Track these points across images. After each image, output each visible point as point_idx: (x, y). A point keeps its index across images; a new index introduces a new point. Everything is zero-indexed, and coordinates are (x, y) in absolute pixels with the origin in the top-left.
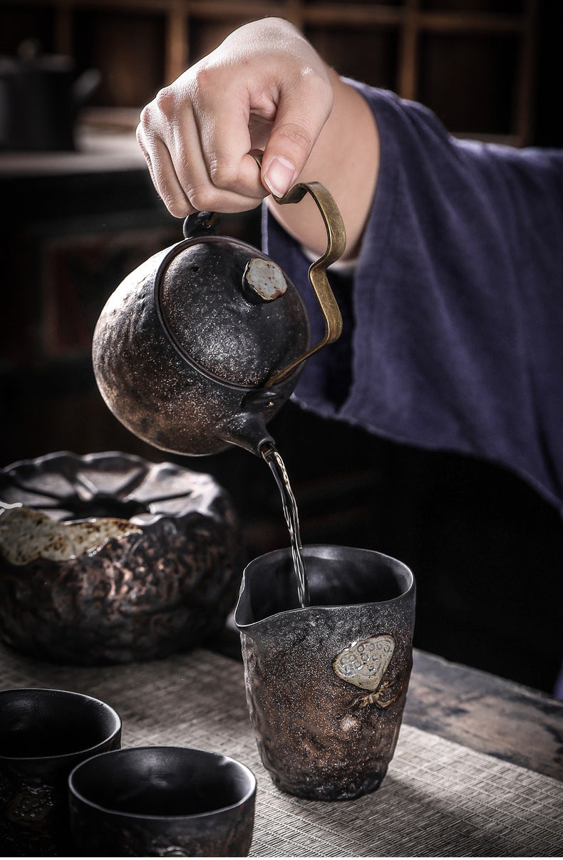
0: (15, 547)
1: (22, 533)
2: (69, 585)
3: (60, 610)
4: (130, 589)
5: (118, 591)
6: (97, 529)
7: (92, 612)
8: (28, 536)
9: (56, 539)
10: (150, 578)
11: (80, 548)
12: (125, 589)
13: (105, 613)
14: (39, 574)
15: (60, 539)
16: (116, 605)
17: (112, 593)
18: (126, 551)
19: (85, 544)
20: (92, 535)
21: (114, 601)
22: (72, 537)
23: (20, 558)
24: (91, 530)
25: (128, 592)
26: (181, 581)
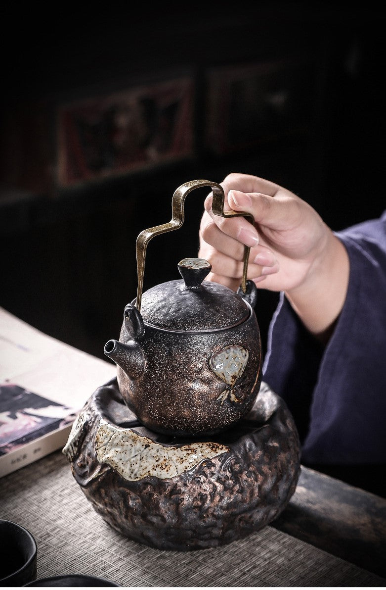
0: (129, 466)
1: (133, 455)
2: (173, 497)
3: (166, 516)
4: (222, 498)
5: (212, 500)
6: (195, 451)
7: (192, 516)
8: (138, 457)
9: (162, 460)
10: (237, 488)
11: (181, 467)
12: (217, 498)
13: (201, 517)
14: (148, 488)
15: (165, 460)
16: (211, 510)
17: (208, 502)
18: (218, 468)
19: (185, 464)
20: (190, 456)
21: (209, 508)
22: (174, 458)
23: (133, 476)
24: (189, 452)
25: (220, 500)
26: (260, 487)
